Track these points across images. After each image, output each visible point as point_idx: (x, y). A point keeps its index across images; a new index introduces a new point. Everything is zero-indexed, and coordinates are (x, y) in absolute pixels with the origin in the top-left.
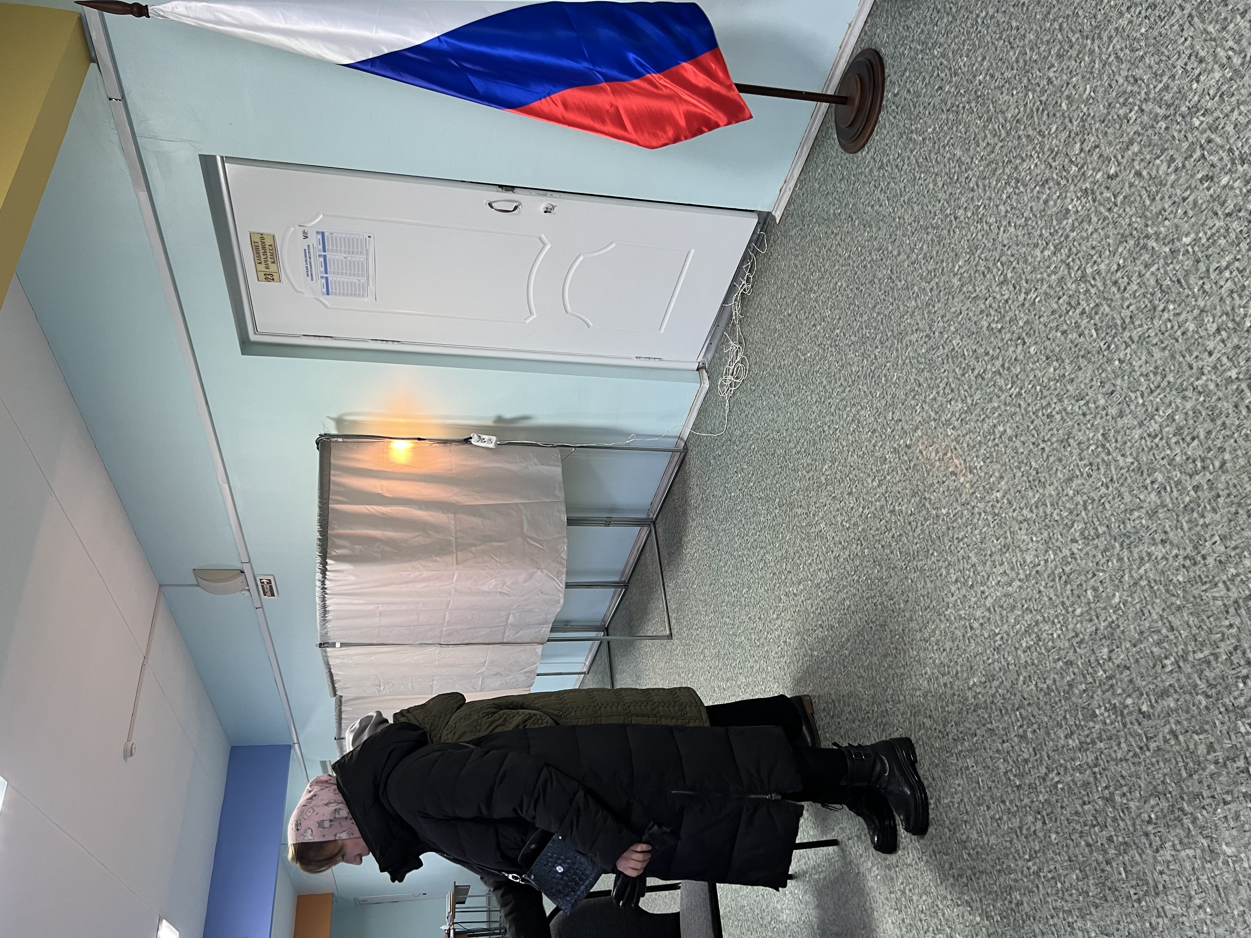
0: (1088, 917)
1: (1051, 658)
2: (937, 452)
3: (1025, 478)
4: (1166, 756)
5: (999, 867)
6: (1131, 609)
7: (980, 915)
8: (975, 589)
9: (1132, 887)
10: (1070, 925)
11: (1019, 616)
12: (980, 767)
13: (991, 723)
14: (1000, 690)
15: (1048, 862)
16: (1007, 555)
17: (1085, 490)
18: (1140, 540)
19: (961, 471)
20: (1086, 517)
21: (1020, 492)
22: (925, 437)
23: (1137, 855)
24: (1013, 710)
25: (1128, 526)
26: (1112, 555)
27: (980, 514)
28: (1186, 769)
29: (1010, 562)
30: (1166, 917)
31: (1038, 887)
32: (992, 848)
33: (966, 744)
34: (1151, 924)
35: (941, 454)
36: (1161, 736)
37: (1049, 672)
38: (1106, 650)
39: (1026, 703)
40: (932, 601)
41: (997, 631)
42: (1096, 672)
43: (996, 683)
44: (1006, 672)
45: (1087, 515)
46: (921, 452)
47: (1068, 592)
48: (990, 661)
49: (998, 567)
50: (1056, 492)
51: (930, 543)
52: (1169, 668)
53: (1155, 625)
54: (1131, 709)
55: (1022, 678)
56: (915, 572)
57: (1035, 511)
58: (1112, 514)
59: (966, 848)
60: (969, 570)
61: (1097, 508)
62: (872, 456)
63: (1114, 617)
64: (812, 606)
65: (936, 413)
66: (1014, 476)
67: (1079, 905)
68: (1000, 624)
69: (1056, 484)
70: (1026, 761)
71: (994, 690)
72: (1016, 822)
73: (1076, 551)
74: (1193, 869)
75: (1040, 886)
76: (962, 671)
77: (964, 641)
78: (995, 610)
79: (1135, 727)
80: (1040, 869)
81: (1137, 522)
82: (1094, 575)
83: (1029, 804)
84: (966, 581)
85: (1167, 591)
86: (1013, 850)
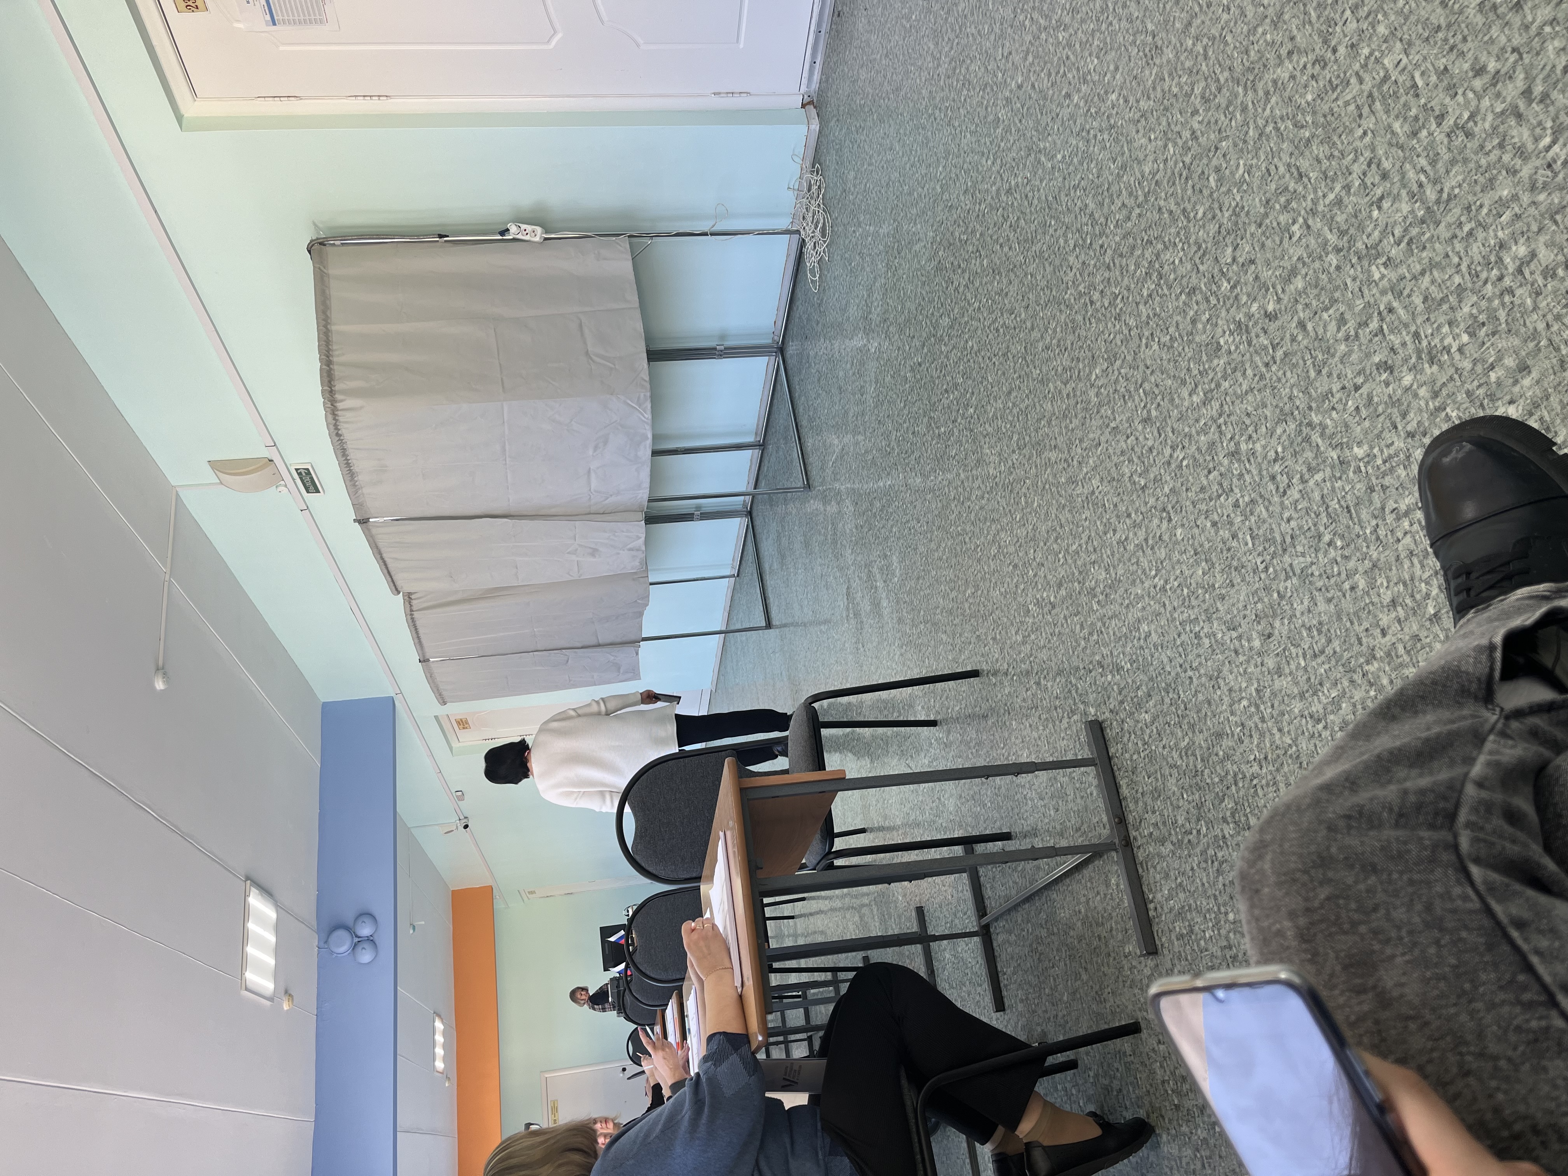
0: (1214, 616)
1: (1173, 295)
2: (1050, 75)
3: (1141, 54)
4: (1294, 361)
5: (1127, 602)
6: (1257, 175)
7: (1111, 672)
8: (1094, 246)
9: (1259, 555)
10: (1197, 636)
11: (1139, 257)
12: (1105, 483)
13: (1115, 419)
14: (1123, 371)
15: (1173, 568)
16: (1125, 177)
17: (1205, 31)
18: (1265, 66)
19: (1075, 87)
20: (1206, 72)
21: (1135, 78)
22: (1036, 61)
23: (1263, 510)
24: (1137, 390)
25: (1252, 53)
26: (1236, 108)
27: (1095, 136)
28: (1314, 366)
29: (1128, 186)
30: (1294, 574)
31: (1164, 605)
32: (1120, 581)
33: (1091, 461)
34: (1279, 593)
35: (1053, 75)
36: (1288, 336)
37: (1171, 317)
38: (1229, 250)
39: (1148, 372)
40: (1051, 291)
41: (1117, 292)
42: (1219, 287)
43: (1118, 363)
44: (1128, 342)
45: (1207, 65)
46: (1033, 86)
47: (1189, 192)
48: (1112, 336)
49: (1116, 201)
50: (1174, 53)
51: (1047, 210)
52: (1298, 235)
53: (1282, 182)
54: (1257, 316)
55: (1144, 341)
56: (1034, 260)
57: (1152, 96)
58: (1235, 47)
59: (1095, 596)
60: (1087, 225)
61: (1218, 48)
62: (985, 123)
63: (1238, 198)
64: (937, 370)
65: (1046, 16)
66: (1130, 57)
67: (1205, 607)
68: (1120, 280)
69: (1174, 40)
70: (1151, 450)
71: (1116, 373)
72: (1141, 534)
73: (1196, 126)
74: (1322, 497)
75: (1167, 603)
76: (1085, 367)
77: (1085, 325)
78: (1114, 263)
79: (1261, 339)
80: (1166, 582)
81: (1261, 42)
82: (1217, 148)
83: (1154, 504)
84: (1084, 241)
85: (1295, 125)
86: (1140, 572)
